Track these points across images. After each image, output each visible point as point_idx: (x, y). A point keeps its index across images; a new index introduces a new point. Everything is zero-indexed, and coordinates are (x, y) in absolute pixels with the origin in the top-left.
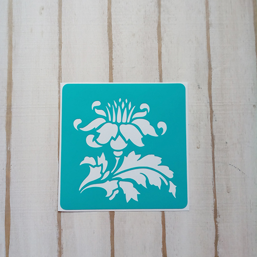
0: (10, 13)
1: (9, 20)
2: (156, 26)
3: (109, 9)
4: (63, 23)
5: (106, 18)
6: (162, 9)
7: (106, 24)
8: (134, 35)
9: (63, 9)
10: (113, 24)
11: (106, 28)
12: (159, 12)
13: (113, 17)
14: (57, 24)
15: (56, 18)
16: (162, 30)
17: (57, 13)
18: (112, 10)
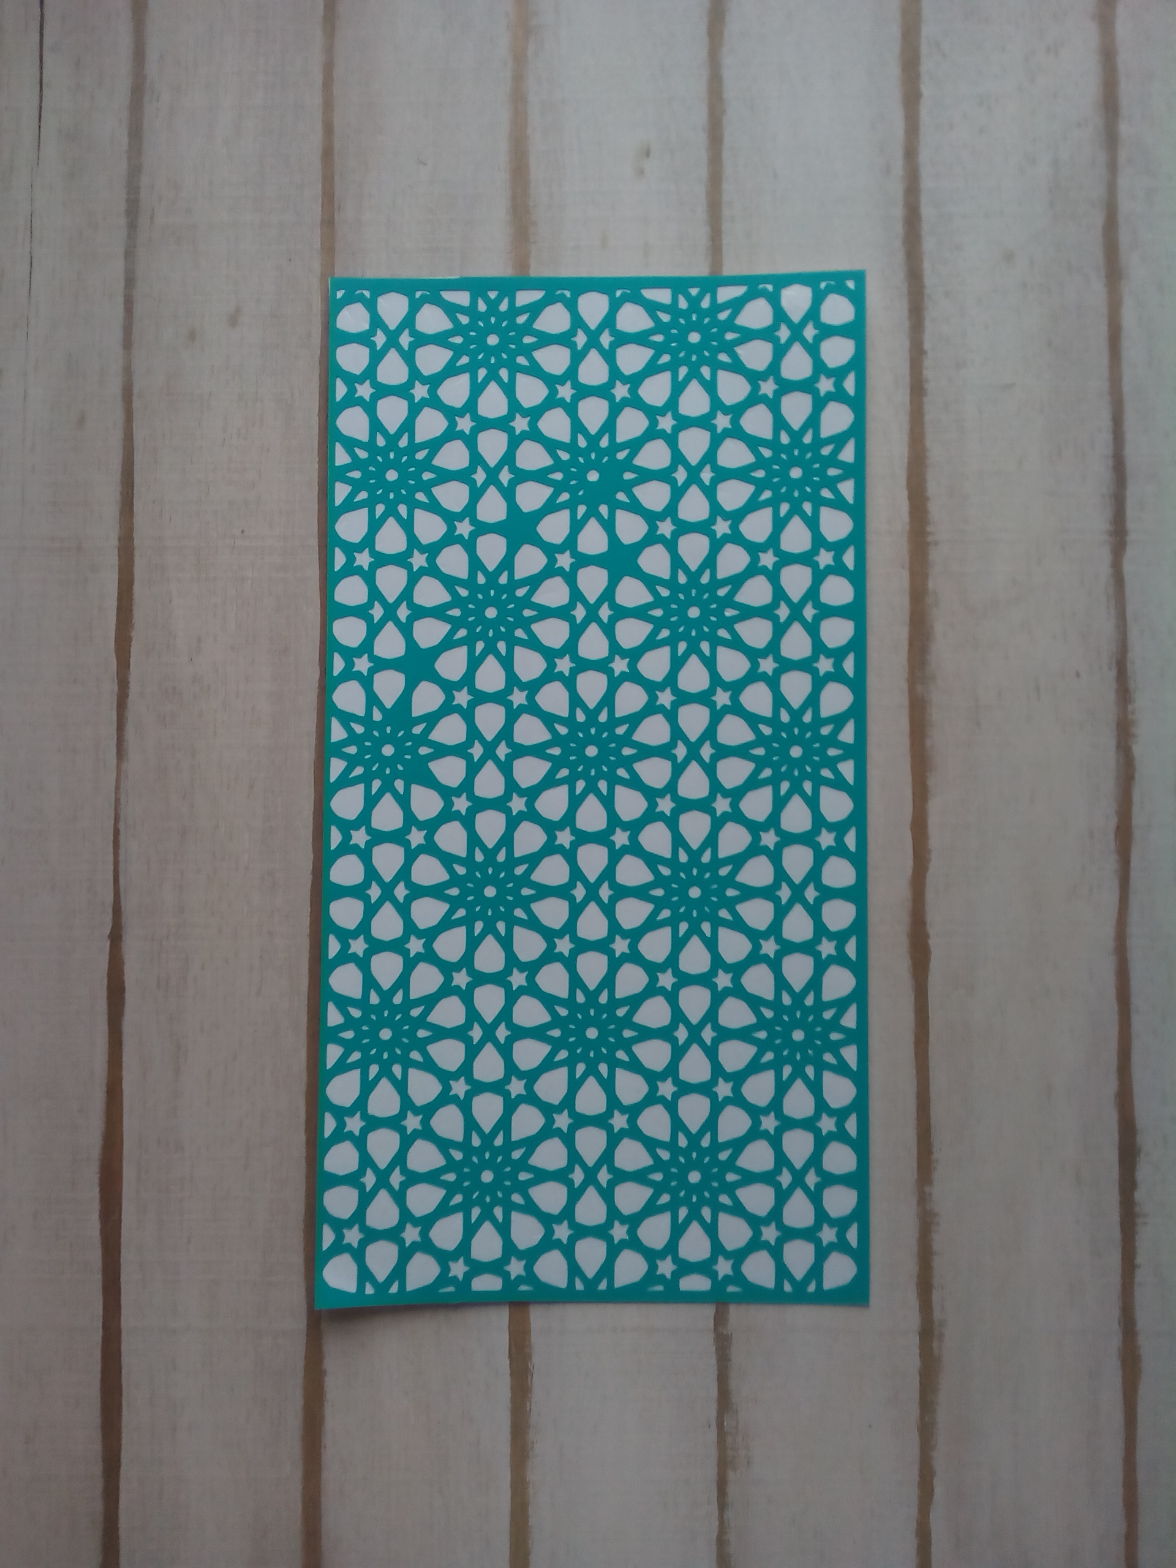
0: (519, 171)
1: (514, 198)
2: (1098, 219)
3: (911, 153)
4: (726, 212)
5: (896, 189)
6: (1123, 156)
7: (898, 212)
8: (1009, 257)
9: (726, 155)
10: (927, 211)
11: (899, 228)
12: (1113, 167)
13: (927, 183)
14: (701, 212)
15: (700, 191)
16: (1124, 237)
17: (703, 172)
18: (925, 156)
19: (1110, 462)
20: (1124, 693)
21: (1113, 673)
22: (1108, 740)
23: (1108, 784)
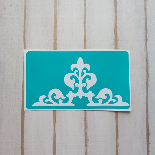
19: (145, 29)
20: (147, 64)
21: (146, 61)
22: (145, 71)
23: (145, 78)
